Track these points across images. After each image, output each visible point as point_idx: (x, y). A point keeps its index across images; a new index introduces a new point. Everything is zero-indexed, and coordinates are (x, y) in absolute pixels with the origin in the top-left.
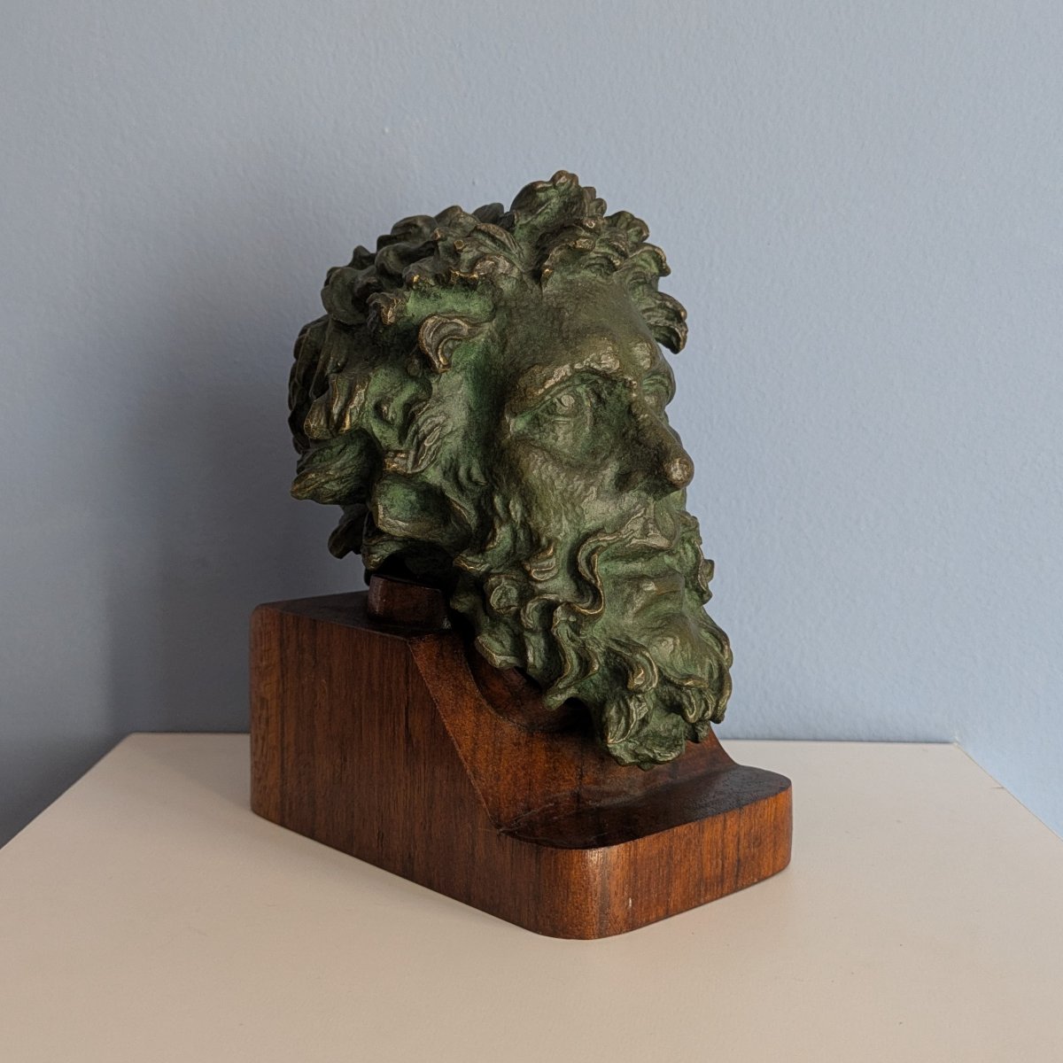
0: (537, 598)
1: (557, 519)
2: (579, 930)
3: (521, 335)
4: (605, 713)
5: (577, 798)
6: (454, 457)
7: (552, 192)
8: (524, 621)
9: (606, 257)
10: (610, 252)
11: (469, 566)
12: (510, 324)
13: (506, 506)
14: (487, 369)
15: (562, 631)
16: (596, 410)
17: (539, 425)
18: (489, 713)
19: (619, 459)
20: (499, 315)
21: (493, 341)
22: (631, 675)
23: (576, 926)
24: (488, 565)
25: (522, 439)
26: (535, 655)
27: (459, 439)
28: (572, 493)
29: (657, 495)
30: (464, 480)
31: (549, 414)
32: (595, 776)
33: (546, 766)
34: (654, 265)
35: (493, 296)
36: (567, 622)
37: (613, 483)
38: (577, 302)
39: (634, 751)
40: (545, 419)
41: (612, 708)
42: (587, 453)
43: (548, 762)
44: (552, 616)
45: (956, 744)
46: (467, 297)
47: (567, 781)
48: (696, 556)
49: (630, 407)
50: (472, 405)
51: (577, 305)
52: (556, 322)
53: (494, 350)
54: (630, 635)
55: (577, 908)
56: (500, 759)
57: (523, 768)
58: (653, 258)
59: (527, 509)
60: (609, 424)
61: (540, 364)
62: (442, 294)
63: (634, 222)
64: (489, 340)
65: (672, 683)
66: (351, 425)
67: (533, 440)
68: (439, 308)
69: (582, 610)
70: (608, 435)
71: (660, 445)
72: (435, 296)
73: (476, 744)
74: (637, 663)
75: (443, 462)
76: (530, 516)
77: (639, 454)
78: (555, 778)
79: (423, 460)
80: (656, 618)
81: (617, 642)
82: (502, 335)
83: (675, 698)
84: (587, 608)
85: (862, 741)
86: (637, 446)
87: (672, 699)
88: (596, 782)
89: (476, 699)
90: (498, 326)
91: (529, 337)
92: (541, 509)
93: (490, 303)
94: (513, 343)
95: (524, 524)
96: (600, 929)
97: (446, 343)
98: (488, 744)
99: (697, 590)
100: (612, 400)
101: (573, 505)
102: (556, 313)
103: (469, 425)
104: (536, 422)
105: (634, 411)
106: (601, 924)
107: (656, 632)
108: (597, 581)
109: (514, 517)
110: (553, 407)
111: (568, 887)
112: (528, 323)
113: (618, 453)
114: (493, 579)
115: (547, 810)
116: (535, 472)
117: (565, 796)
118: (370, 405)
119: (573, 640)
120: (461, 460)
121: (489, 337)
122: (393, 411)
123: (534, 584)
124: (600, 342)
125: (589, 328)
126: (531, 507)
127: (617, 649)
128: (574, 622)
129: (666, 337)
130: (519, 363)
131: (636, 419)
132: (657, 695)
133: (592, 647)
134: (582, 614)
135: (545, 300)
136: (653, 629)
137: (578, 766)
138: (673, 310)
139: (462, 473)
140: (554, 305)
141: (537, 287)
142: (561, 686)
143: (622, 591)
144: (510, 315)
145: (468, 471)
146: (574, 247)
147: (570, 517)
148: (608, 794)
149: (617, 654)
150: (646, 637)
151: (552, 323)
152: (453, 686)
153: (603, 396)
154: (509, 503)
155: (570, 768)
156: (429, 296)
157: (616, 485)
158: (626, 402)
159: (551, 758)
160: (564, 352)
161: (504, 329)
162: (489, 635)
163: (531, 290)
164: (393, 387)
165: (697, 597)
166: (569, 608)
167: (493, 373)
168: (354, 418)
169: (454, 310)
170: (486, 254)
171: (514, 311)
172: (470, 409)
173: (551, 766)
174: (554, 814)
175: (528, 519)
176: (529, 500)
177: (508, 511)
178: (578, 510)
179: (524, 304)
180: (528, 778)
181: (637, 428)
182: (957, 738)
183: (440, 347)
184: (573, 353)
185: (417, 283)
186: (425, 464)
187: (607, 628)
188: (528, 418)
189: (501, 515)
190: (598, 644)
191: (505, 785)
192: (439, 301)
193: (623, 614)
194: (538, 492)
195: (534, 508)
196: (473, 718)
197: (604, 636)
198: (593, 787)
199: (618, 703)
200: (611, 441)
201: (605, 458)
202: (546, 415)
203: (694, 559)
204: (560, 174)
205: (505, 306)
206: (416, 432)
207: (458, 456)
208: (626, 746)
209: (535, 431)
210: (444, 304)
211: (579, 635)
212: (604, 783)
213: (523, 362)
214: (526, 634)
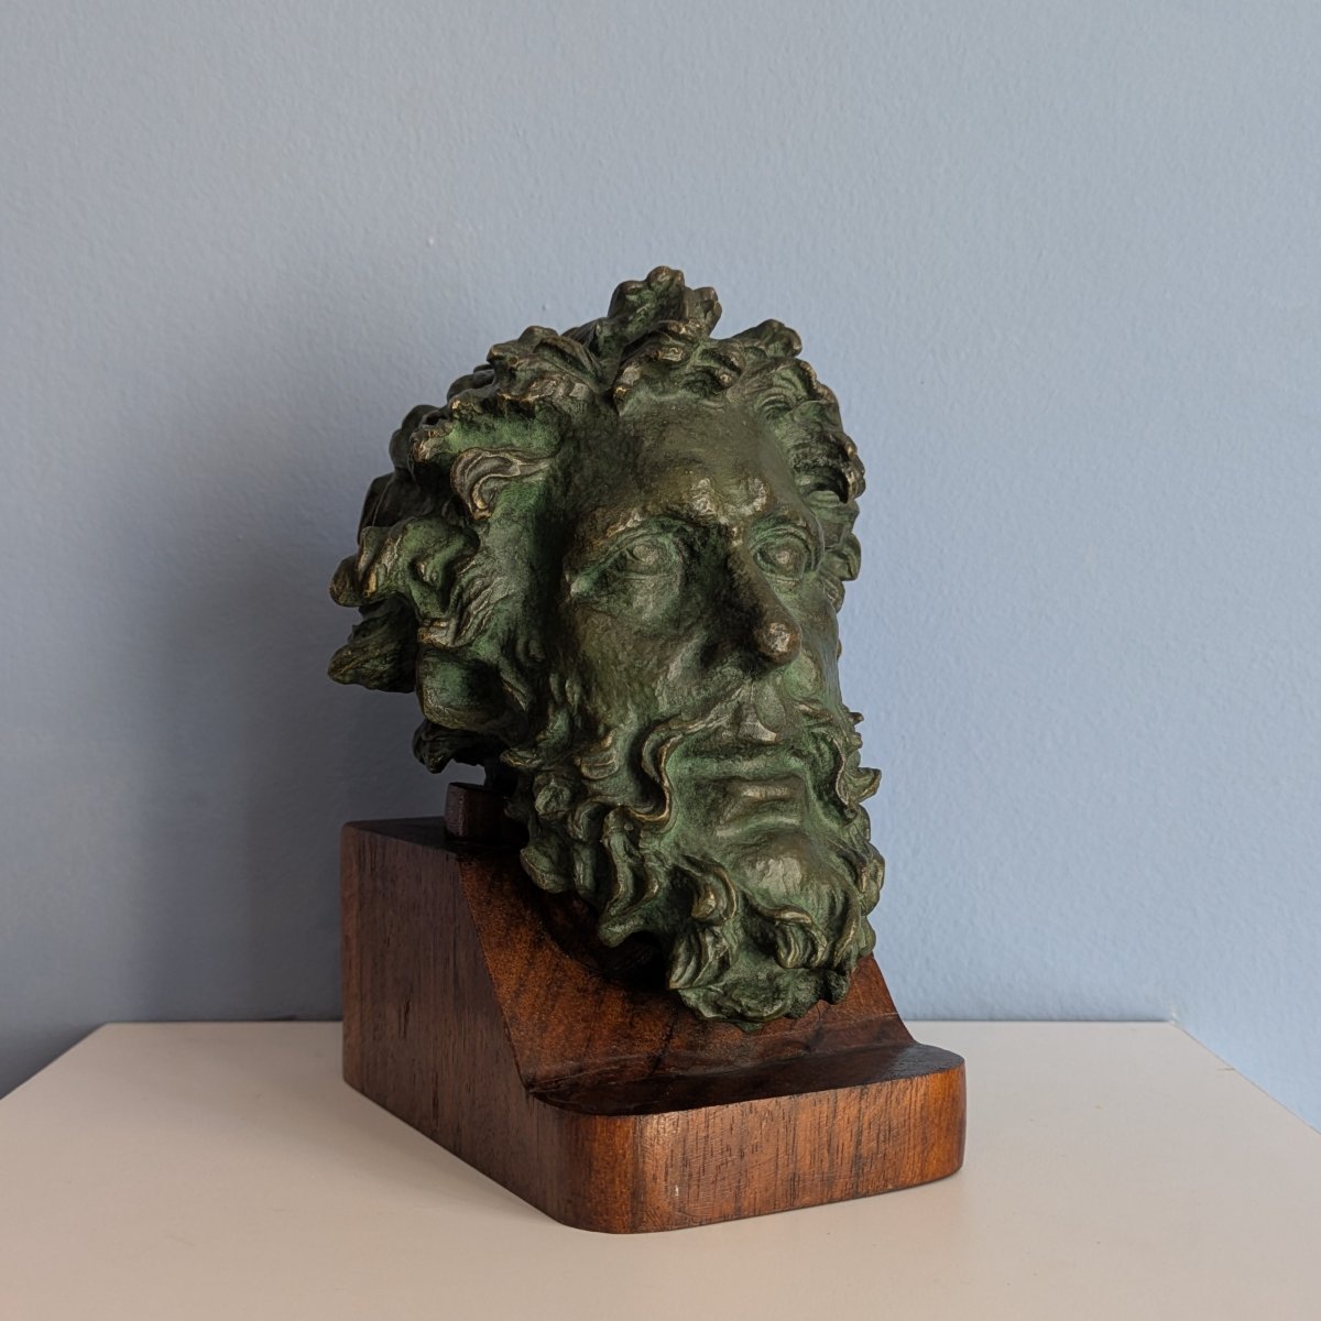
0: (589, 800)
1: (621, 703)
2: (605, 1221)
3: (588, 472)
4: (672, 949)
5: (656, 1062)
6: (512, 629)
7: (647, 294)
8: (570, 828)
9: (708, 371)
10: (716, 366)
11: (515, 761)
12: (576, 460)
13: (562, 685)
14: (547, 516)
15: (616, 842)
16: (689, 566)
17: (607, 585)
18: (551, 949)
19: (707, 627)
20: (564, 450)
21: (556, 480)
22: (696, 899)
23: (602, 1215)
24: (540, 761)
25: (583, 601)
26: (583, 873)
27: (519, 605)
28: (640, 670)
29: (755, 673)
30: (522, 658)
31: (619, 570)
32: (691, 1038)
33: (620, 1020)
34: (800, 386)
35: (560, 425)
36: (622, 831)
37: (698, 657)
38: (661, 428)
39: (715, 1002)
40: (614, 576)
41: (680, 944)
42: (670, 620)
43: (622, 1016)
44: (603, 822)
45: (1173, 1022)
46: (526, 427)
47: (647, 1041)
48: (835, 758)
49: (726, 560)
50: (534, 564)
51: (661, 432)
52: (630, 455)
53: (557, 492)
54: (711, 852)
55: (602, 1192)
56: (553, 1006)
57: (585, 1020)
58: (799, 377)
59: (586, 691)
60: (702, 584)
61: (603, 507)
62: (496, 425)
63: (782, 332)
64: (551, 480)
65: (760, 914)
66: (377, 586)
67: (597, 603)
68: (495, 442)
69: (638, 815)
70: (699, 597)
71: (753, 608)
72: (488, 427)
73: (522, 986)
74: (706, 885)
75: (500, 634)
76: (588, 699)
77: (729, 619)
78: (629, 1036)
79: (467, 631)
80: (755, 832)
81: (689, 860)
82: (567, 475)
83: (767, 935)
84: (647, 814)
85: (1051, 1020)
86: (728, 609)
87: (764, 936)
88: (691, 1046)
89: (537, 932)
90: (563, 461)
91: (596, 475)
92: (602, 689)
93: (557, 434)
94: (577, 482)
95: (581, 708)
96: (633, 1222)
97: (485, 482)
98: (540, 986)
99: (834, 803)
100: (706, 553)
101: (642, 685)
102: (631, 444)
103: (530, 588)
104: (603, 582)
105: (730, 565)
106: (634, 1214)
107: (748, 850)
108: (662, 780)
109: (570, 700)
110: (622, 562)
111: (591, 1164)
112: (597, 457)
113: (708, 620)
114: (539, 777)
115: (608, 1073)
116: (593, 643)
117: (639, 1059)
118: (403, 562)
119: (630, 855)
120: (519, 632)
121: (551, 476)
122: (430, 569)
123: (587, 783)
124: (683, 477)
125: (671, 461)
126: (591, 688)
127: (686, 867)
128: (630, 832)
129: (830, 480)
130: (581, 506)
131: (731, 575)
132: (746, 931)
133: (653, 864)
134: (640, 820)
135: (621, 427)
136: (745, 847)
137: (667, 1025)
138: (836, 445)
139: (520, 647)
140: (632, 434)
141: (612, 412)
142: (613, 912)
143: (705, 796)
144: (578, 448)
145: (527, 645)
146: (656, 358)
147: (638, 699)
148: (704, 1062)
149: (684, 873)
150: (732, 855)
151: (626, 455)
152: (507, 914)
153: (696, 548)
154: (565, 683)
155: (656, 1025)
156: (479, 428)
157: (702, 659)
158: (722, 556)
159: (628, 1011)
160: (636, 491)
161: (569, 466)
162: (537, 848)
163: (606, 416)
164: (437, 541)
165: (835, 813)
166: (624, 814)
167: (553, 520)
168: (381, 578)
169: (512, 445)
170: (545, 372)
171: (582, 443)
172: (532, 567)
173: (628, 1020)
174: (612, 1079)
175: (586, 702)
176: (589, 681)
177: (563, 692)
178: (647, 690)
179: (595, 433)
180: (588, 1032)
181: (731, 587)
182: (1174, 1015)
183: (477, 486)
184: (647, 492)
185: (458, 410)
186: (470, 634)
187: (682, 844)
188: (595, 575)
189: (556, 698)
190: (662, 861)
191: (553, 1038)
192: (493, 434)
193: (705, 825)
194: (598, 668)
195: (594, 689)
196: (526, 954)
197: (675, 852)
198: (685, 1053)
199: (689, 937)
200: (702, 605)
201: (690, 626)
202: (615, 572)
203: (832, 762)
204: (658, 271)
205: (573, 437)
206: (460, 596)
207: (516, 627)
208: (705, 995)
209: (603, 593)
210: (501, 437)
211: (638, 848)
212: (703, 1048)
213: (586, 505)
214: (577, 846)
